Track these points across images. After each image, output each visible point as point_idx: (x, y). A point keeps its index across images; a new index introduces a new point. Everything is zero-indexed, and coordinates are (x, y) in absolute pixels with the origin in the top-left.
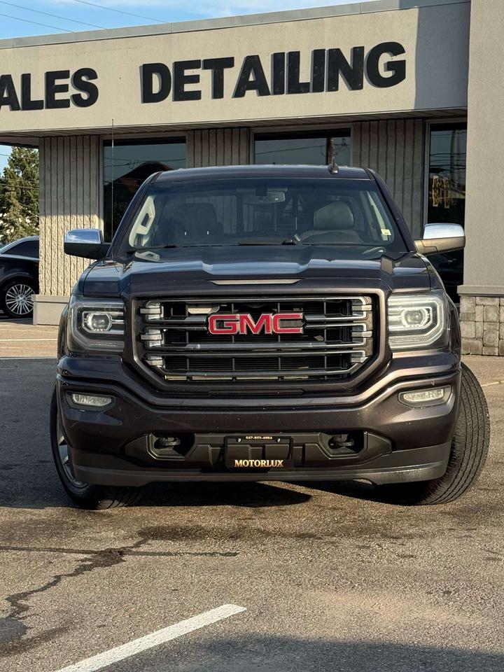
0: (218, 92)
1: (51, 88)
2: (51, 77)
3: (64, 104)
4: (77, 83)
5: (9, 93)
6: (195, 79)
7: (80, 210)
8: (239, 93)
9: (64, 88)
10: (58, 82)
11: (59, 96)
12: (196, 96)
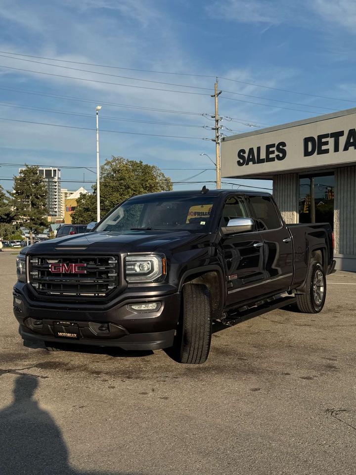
0: (336, 149)
1: (268, 153)
2: (268, 147)
3: (273, 159)
4: (279, 150)
5: (252, 157)
6: (327, 143)
7: (289, 209)
8: (346, 149)
9: (273, 152)
10: (271, 149)
11: (271, 156)
12: (327, 151)
